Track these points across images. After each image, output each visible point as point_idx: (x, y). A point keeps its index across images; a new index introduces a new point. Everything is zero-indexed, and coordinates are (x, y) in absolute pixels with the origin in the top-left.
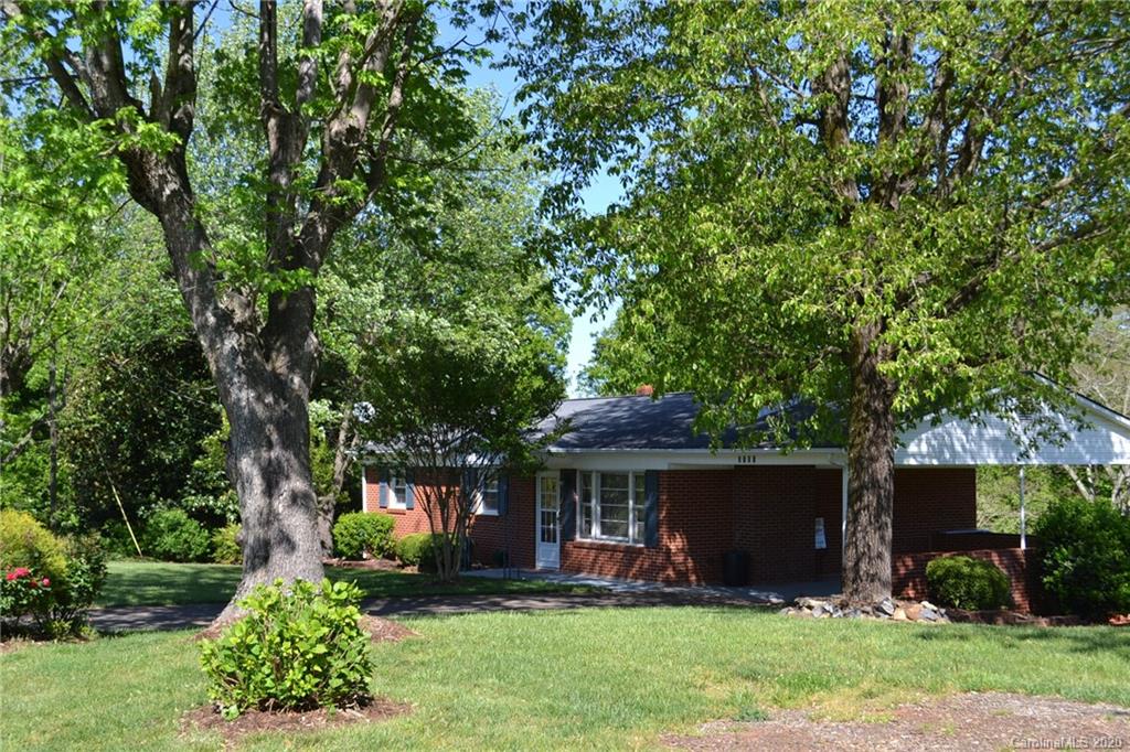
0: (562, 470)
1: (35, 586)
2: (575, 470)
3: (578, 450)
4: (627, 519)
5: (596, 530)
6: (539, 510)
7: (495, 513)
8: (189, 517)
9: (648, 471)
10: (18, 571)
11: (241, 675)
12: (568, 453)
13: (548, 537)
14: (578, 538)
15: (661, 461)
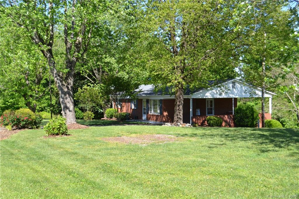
0: (147, 99)
1: (29, 120)
2: (149, 99)
3: (148, 95)
4: (157, 109)
5: (152, 111)
6: (143, 108)
7: (135, 108)
8: (79, 110)
9: (160, 100)
10: (26, 118)
11: (48, 130)
12: (146, 96)
13: (145, 113)
14: (149, 114)
15: (163, 97)
